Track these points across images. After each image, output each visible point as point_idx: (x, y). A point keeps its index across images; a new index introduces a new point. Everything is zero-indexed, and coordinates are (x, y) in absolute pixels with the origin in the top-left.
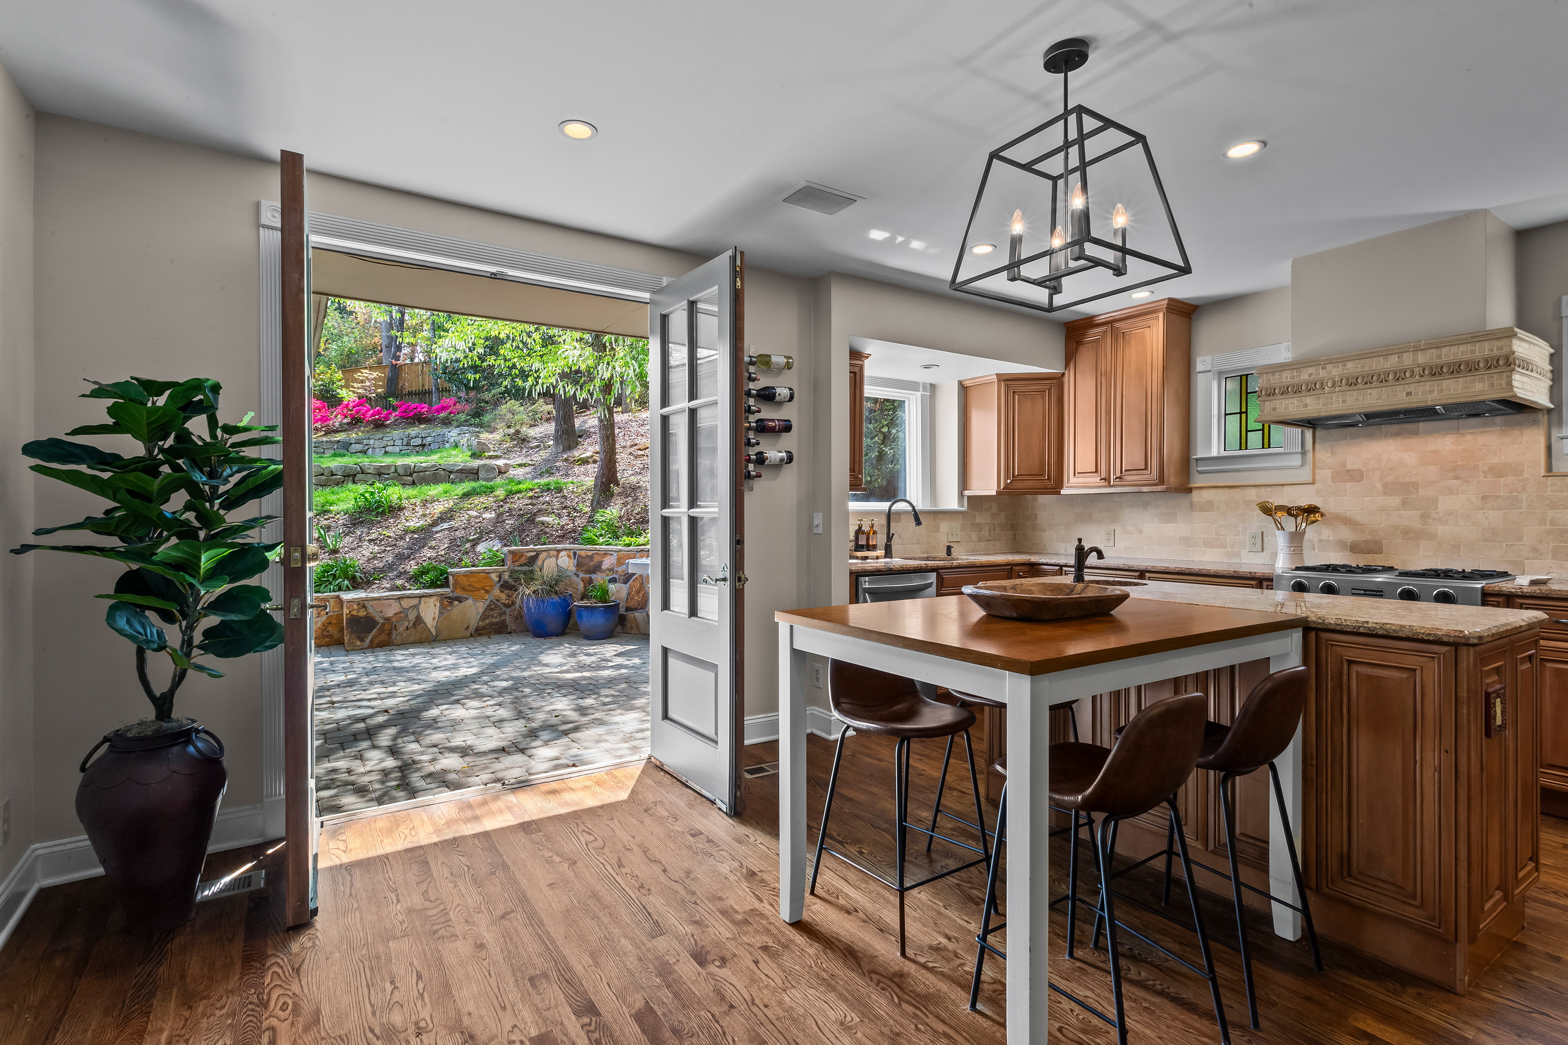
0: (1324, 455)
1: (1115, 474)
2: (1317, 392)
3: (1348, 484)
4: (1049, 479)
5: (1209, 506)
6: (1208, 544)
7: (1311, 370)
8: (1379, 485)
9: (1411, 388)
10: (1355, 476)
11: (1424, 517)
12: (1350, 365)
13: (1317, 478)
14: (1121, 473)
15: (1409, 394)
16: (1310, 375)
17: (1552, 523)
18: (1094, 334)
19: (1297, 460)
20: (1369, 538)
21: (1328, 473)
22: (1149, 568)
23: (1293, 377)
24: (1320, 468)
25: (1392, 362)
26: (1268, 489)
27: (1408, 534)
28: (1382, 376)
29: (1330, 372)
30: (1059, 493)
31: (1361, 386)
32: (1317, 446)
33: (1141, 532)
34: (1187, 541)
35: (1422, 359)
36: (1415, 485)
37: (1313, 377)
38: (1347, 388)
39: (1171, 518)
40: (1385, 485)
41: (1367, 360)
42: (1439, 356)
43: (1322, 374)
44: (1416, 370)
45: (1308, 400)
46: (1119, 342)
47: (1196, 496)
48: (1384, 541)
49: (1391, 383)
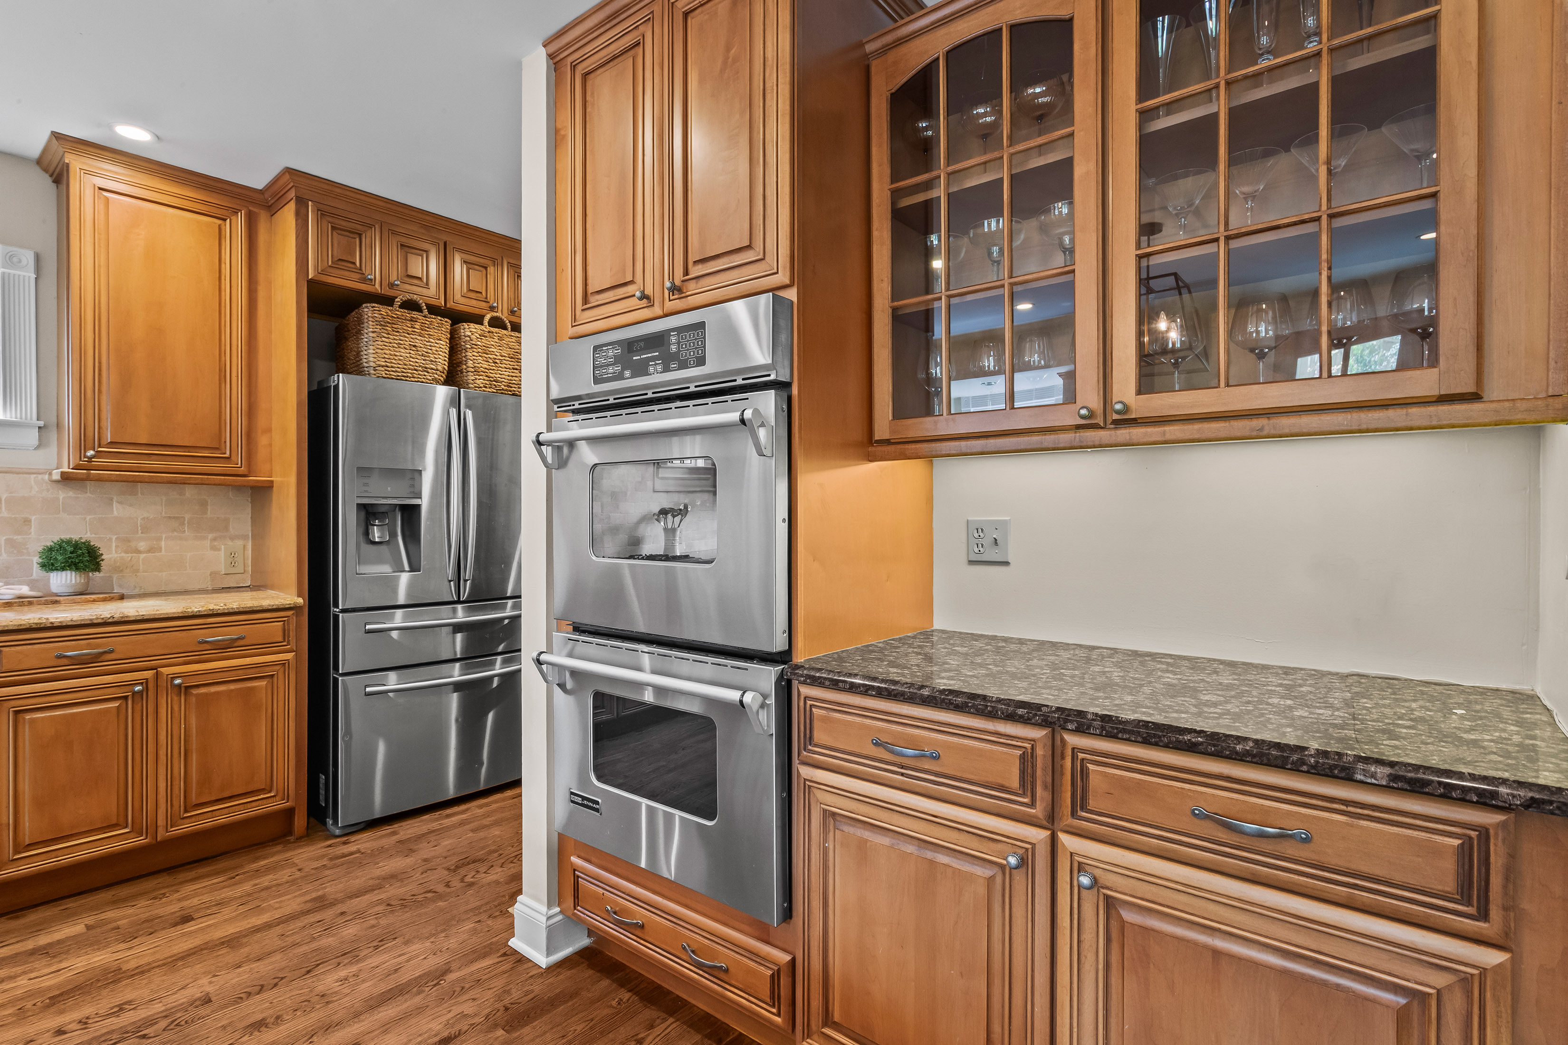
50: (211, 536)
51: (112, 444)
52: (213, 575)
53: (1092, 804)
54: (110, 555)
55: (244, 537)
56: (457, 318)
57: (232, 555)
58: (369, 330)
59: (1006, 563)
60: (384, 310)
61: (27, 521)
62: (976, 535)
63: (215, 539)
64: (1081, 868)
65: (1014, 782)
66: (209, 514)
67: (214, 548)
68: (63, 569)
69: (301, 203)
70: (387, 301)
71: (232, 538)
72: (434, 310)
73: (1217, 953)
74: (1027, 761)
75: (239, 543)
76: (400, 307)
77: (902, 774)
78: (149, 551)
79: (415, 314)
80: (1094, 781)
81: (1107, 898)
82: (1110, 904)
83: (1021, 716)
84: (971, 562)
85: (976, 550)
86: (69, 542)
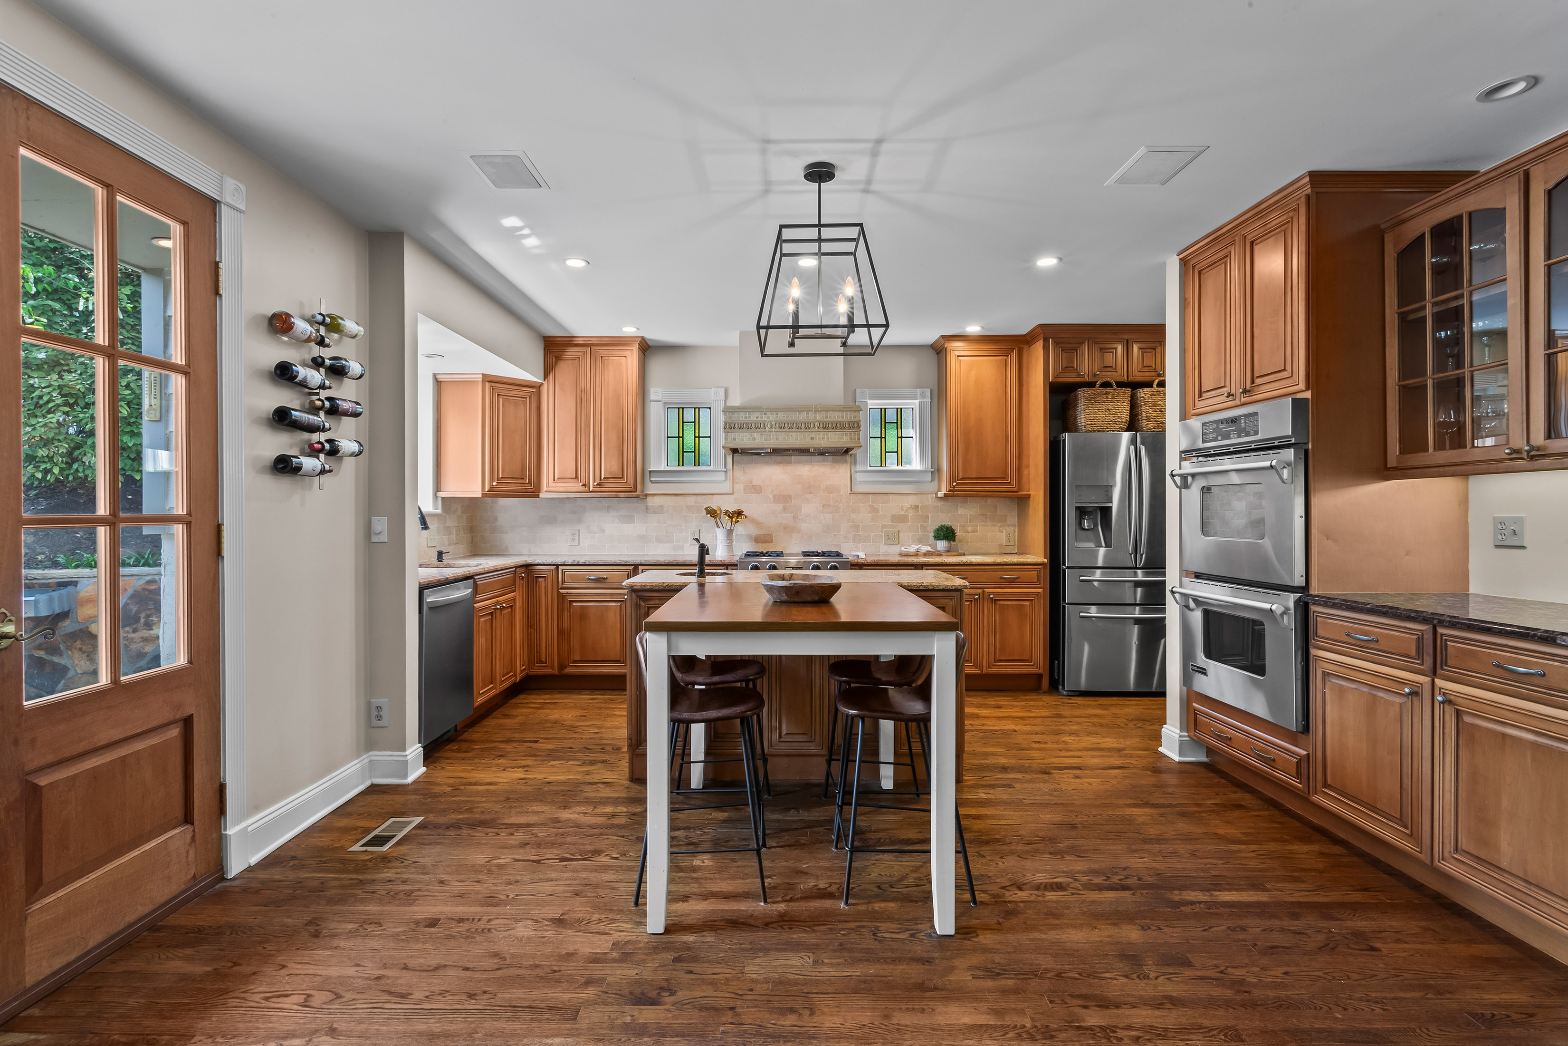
0: (739, 473)
1: (594, 481)
2: (761, 430)
3: (753, 495)
4: (529, 483)
5: (660, 510)
6: (659, 540)
7: (757, 414)
8: (771, 496)
9: (813, 435)
10: (756, 489)
11: (795, 518)
12: (780, 414)
13: (735, 490)
14: (600, 480)
15: (812, 438)
16: (757, 418)
17: (853, 522)
18: (571, 352)
19: (721, 476)
20: (766, 532)
21: (741, 486)
22: (643, 562)
23: (746, 418)
24: (736, 483)
25: (803, 417)
26: (703, 497)
27: (788, 530)
28: (798, 425)
29: (769, 417)
30: (538, 496)
31: (787, 430)
32: (735, 467)
33: (604, 532)
34: (642, 538)
35: (819, 417)
36: (790, 497)
37: (759, 419)
38: (779, 430)
39: (629, 519)
40: (774, 497)
41: (790, 413)
42: (827, 417)
43: (764, 418)
44: (816, 423)
45: (756, 435)
46: (598, 365)
47: (651, 502)
48: (775, 535)
49: (803, 430)
50: (999, 525)
51: (962, 479)
52: (1000, 545)
53: (1449, 663)
54: (959, 533)
55: (1014, 526)
56: (1135, 386)
57: (1008, 535)
58: (1082, 404)
59: (1523, 547)
60: (1090, 391)
61: (928, 516)
62: (1500, 527)
63: (1001, 526)
65: (1413, 653)
66: (998, 513)
67: (1001, 532)
68: (943, 539)
69: (1046, 341)
70: (1091, 385)
71: (1009, 526)
72: (1120, 385)
74: (1420, 641)
75: (1012, 528)
76: (1100, 387)
77: (1361, 651)
78: (973, 532)
79: (1109, 390)
80: (1450, 650)
81: (1457, 711)
82: (1458, 713)
84: (1497, 546)
85: (1500, 538)
86: (944, 526)
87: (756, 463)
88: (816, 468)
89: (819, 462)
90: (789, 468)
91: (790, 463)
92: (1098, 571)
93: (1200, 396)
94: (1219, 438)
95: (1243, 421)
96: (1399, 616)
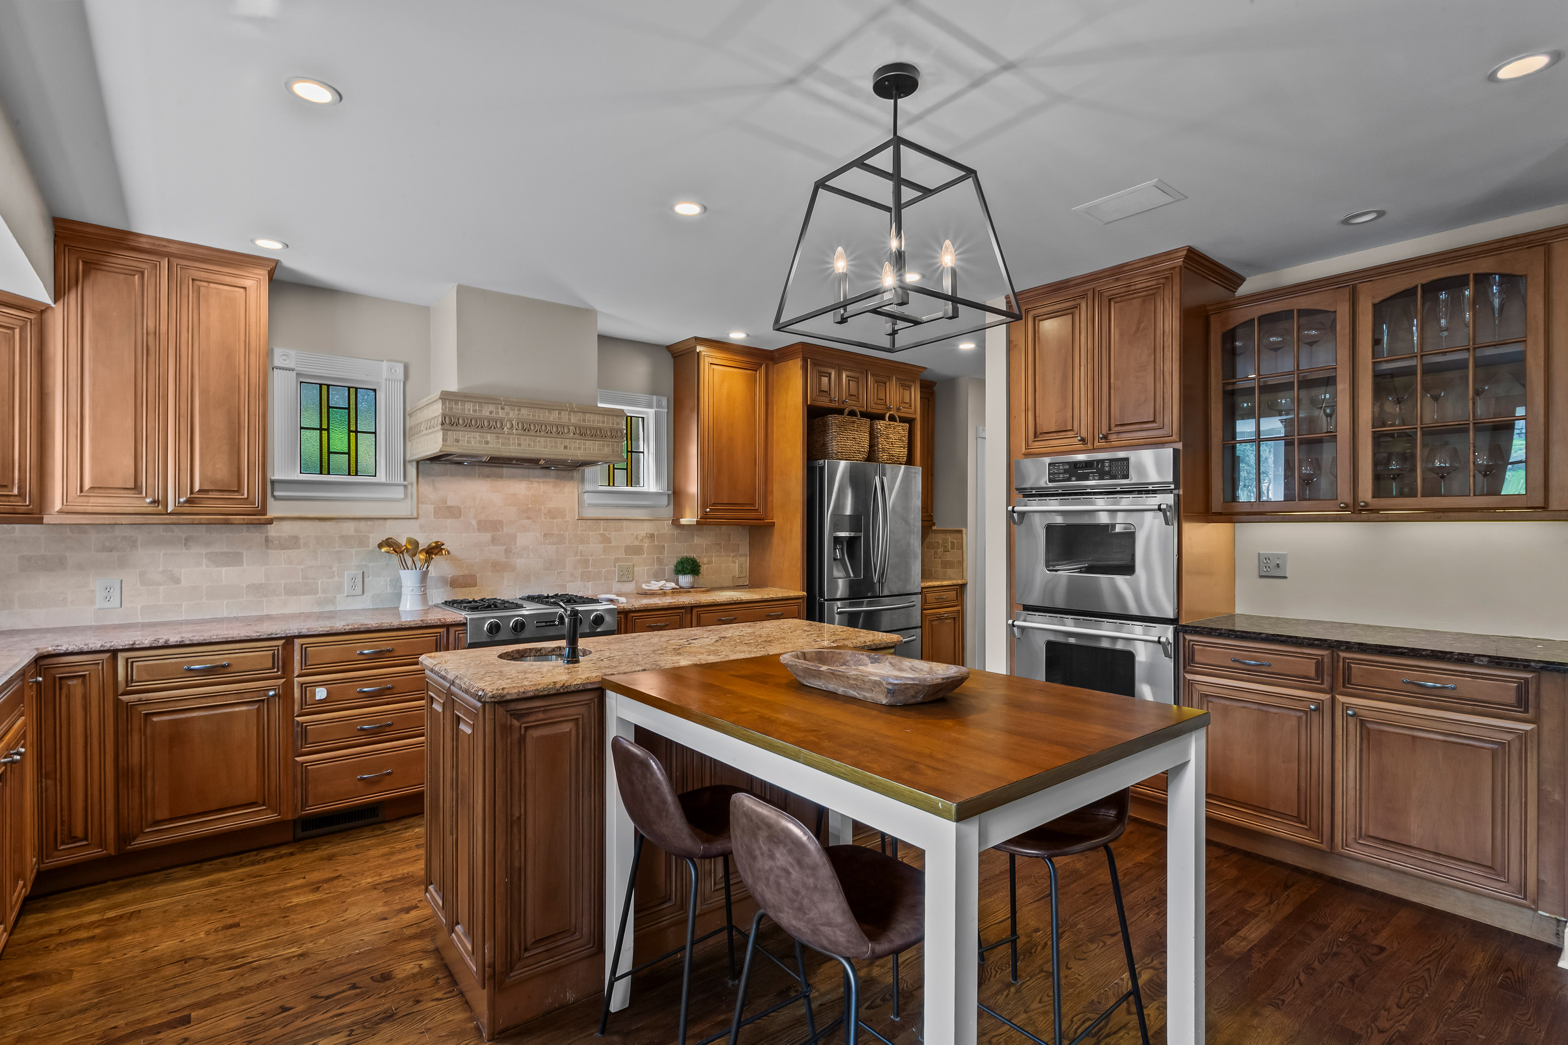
0: (426, 489)
2: (497, 430)
3: (449, 521)
4: (22, 494)
5: (293, 542)
6: (291, 591)
7: (491, 408)
8: (474, 522)
9: (567, 442)
10: (453, 512)
11: (508, 551)
12: (524, 411)
13: (421, 513)
15: (566, 447)
16: (491, 412)
17: (581, 555)
18: (123, 261)
19: (399, 493)
20: (466, 572)
21: (430, 508)
23: (475, 411)
24: (423, 503)
25: (553, 417)
26: (369, 523)
27: (498, 567)
28: (548, 428)
29: (508, 414)
30: (40, 521)
31: (532, 433)
32: (420, 479)
33: (177, 581)
34: (259, 590)
35: (574, 419)
36: (501, 523)
37: (494, 415)
38: (521, 432)
39: (234, 559)
40: (479, 523)
41: (537, 410)
42: (584, 420)
43: (501, 414)
44: (571, 428)
45: (489, 437)
47: (273, 530)
48: (478, 575)
49: (554, 435)
50: (732, 554)
51: (714, 504)
52: (733, 577)
53: (1353, 681)
54: (703, 566)
55: (745, 555)
56: (874, 417)
57: (741, 566)
58: (833, 431)
59: (1285, 577)
60: (840, 418)
61: (664, 547)
62: (1265, 561)
63: (733, 557)
64: (1347, 708)
65: (1312, 674)
66: (732, 542)
67: (734, 562)
68: (689, 573)
69: (805, 361)
70: (840, 412)
71: (741, 556)
72: (864, 415)
73: (1414, 737)
74: (1319, 666)
75: (744, 558)
76: (848, 415)
77: (1249, 674)
78: (708, 564)
79: (854, 419)
80: (1354, 671)
81: (1361, 720)
82: (1362, 723)
83: (1317, 645)
84: (1261, 577)
85: (1265, 570)
86: (683, 558)
87: (452, 475)
88: (535, 485)
89: (539, 477)
90: (500, 484)
91: (500, 477)
92: (839, 603)
93: (1035, 436)
94: (1074, 479)
95: (1107, 464)
96: (1300, 644)
